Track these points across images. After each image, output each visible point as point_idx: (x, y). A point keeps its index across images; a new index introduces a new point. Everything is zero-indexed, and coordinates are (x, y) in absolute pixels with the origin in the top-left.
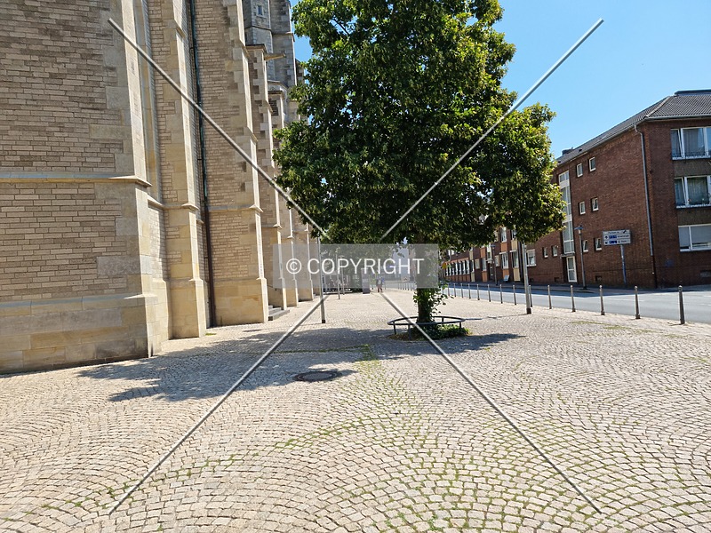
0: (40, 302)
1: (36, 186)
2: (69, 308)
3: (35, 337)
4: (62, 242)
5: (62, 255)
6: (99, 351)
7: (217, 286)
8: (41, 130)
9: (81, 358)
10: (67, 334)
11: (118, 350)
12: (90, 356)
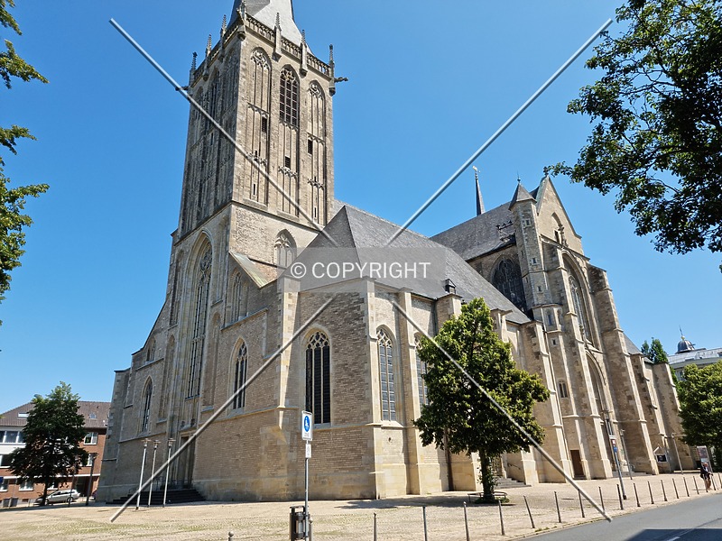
0: (345, 473)
1: (346, 429)
2: (353, 476)
3: (344, 487)
4: (352, 450)
5: (352, 455)
6: (361, 495)
7: (453, 466)
8: (348, 410)
9: (356, 497)
10: (352, 487)
11: (367, 494)
12: (358, 497)
